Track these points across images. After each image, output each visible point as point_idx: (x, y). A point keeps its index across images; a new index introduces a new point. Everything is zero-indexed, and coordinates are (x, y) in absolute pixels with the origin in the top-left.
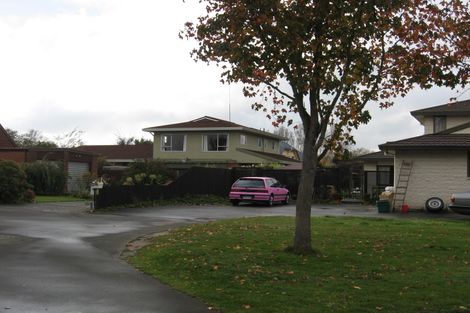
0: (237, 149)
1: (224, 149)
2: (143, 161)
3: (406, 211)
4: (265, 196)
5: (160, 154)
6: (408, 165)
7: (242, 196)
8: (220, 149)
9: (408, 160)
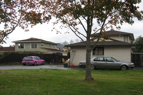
0: (40, 48)
1: (36, 48)
2: (8, 52)
3: (73, 67)
4: (33, 62)
5: (17, 50)
6: (74, 52)
7: (25, 62)
8: (35, 48)
9: (74, 50)
